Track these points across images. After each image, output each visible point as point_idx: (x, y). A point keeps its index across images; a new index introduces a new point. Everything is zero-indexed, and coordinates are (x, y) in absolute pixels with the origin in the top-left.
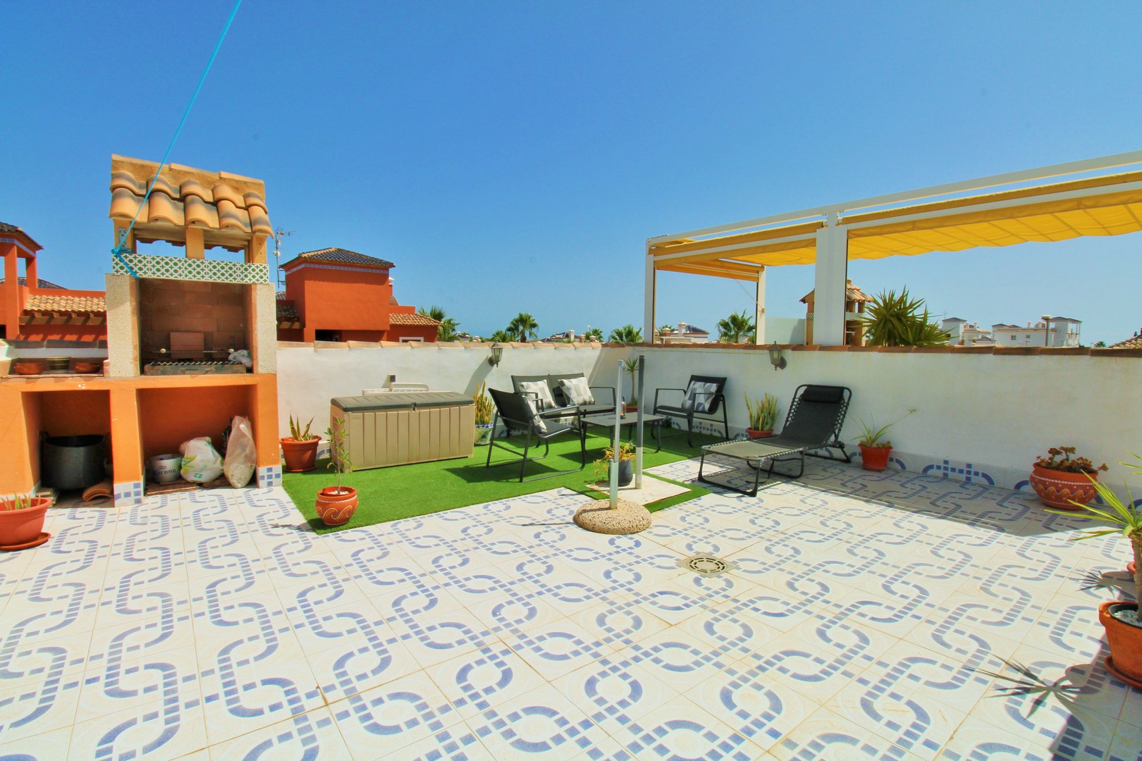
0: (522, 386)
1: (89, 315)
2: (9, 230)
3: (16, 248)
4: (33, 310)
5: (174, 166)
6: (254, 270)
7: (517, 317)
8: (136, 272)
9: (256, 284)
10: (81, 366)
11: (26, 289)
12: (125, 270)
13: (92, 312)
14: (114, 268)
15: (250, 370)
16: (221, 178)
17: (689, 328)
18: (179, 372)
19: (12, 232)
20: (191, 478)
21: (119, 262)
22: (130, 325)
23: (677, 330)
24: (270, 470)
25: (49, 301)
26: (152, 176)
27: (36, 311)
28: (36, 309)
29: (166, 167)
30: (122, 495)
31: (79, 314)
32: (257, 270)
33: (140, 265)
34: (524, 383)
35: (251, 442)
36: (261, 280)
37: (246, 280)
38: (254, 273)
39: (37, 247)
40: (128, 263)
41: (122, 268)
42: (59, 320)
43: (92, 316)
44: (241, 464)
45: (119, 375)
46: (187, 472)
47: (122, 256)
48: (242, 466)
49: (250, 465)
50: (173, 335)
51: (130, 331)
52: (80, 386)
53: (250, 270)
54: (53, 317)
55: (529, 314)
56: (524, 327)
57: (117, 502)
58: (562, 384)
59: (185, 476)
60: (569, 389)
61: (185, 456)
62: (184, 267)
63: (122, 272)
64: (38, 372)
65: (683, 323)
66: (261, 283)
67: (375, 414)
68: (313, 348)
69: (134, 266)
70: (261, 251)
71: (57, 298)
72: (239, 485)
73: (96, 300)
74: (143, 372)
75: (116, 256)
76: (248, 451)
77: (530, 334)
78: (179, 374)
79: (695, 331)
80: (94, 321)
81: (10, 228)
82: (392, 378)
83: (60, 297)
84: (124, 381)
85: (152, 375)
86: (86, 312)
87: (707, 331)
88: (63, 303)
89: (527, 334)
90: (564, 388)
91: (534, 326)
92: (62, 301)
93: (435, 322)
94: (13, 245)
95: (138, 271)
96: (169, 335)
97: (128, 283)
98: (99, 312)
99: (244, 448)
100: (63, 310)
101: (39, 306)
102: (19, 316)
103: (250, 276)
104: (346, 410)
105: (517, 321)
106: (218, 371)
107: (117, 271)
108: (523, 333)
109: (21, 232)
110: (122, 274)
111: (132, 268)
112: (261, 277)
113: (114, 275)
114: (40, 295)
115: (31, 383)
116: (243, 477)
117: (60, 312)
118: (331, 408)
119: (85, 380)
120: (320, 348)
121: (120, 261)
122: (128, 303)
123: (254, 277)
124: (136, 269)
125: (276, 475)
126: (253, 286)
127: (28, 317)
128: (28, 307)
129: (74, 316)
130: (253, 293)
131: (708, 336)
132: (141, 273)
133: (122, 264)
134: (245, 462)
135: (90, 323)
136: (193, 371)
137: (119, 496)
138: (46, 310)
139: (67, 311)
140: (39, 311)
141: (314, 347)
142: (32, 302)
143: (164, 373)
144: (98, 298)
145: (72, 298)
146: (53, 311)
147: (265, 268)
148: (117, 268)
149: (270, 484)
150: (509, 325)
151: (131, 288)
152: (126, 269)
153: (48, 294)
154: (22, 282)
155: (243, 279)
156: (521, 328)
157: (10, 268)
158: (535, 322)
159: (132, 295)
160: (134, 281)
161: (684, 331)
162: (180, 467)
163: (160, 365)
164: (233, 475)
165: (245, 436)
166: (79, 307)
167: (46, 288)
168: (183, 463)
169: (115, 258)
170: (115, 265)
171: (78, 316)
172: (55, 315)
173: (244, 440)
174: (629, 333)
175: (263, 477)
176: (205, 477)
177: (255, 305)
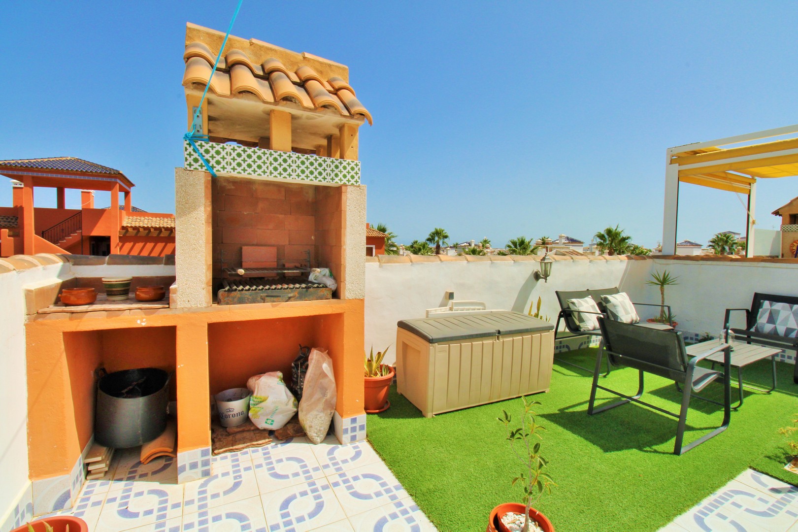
0: (573, 303)
1: (161, 229)
2: (114, 173)
3: (118, 185)
4: (127, 226)
5: (254, 41)
6: (345, 168)
7: (433, 230)
8: (213, 167)
9: (346, 185)
10: (143, 292)
11: (124, 212)
12: (199, 163)
13: (164, 227)
14: (186, 160)
15: (335, 295)
16: (304, 58)
17: (568, 238)
18: (259, 299)
19: (116, 174)
20: (262, 424)
21: (192, 153)
22: (204, 238)
23: (557, 240)
24: (354, 420)
25: (138, 220)
26: (231, 50)
27: (129, 227)
28: (129, 225)
29: (246, 42)
30: (188, 467)
31: (156, 229)
32: (349, 168)
33: (218, 158)
34: (574, 300)
35: (334, 385)
36: (353, 181)
37: (337, 180)
38: (345, 172)
39: (132, 185)
40: (204, 154)
41: (196, 160)
42: (143, 233)
43: (163, 230)
44: (321, 412)
45: (188, 306)
46: (256, 413)
47: (197, 144)
48: (322, 414)
49: (329, 412)
50: (245, 249)
51: (203, 245)
52: (139, 322)
53: (341, 168)
54: (128, 231)
55: (443, 229)
56: (439, 238)
57: (180, 477)
58: (607, 301)
59: (253, 420)
60: (615, 306)
61: (255, 395)
62: (268, 162)
63: (196, 165)
64: (88, 301)
65: (563, 235)
66: (352, 184)
67: (461, 345)
68: (378, 263)
69: (210, 159)
70: (352, 145)
71: (143, 218)
72: (319, 440)
73: (166, 220)
74: (215, 298)
75: (190, 145)
76: (329, 396)
77: (443, 243)
78: (259, 302)
79: (573, 241)
80: (165, 234)
81: (115, 172)
82: (451, 296)
83: (144, 217)
84: (194, 313)
85: (227, 304)
86: (160, 227)
87: (582, 241)
88: (146, 221)
89: (441, 243)
90: (609, 306)
91: (446, 237)
92: (145, 220)
93: (383, 234)
94: (117, 183)
95: (215, 165)
96: (241, 249)
97: (203, 181)
98: (168, 227)
99: (324, 390)
100: (146, 226)
101: (131, 224)
102: (119, 230)
103: (341, 176)
104: (431, 341)
105: (434, 234)
106: (301, 297)
107: (190, 165)
108: (438, 242)
109: (121, 174)
110: (196, 169)
111: (208, 161)
112: (353, 177)
113: (186, 170)
114: (133, 216)
115: (76, 318)
116: (322, 429)
117: (144, 227)
118: (398, 331)
119: (146, 314)
120: (384, 263)
121: (194, 150)
122: (202, 209)
123: (345, 176)
124: (213, 162)
125: (360, 426)
126: (343, 188)
127: (124, 231)
128: (125, 224)
129: (152, 230)
130: (343, 197)
131: (583, 245)
132: (218, 167)
133: (196, 155)
134: (324, 410)
135: (162, 235)
136: (274, 297)
137: (183, 468)
138: (135, 226)
139: (148, 227)
140: (131, 227)
141: (379, 261)
142: (128, 221)
143: (241, 301)
144: (167, 218)
145: (152, 218)
146: (140, 227)
147: (357, 165)
148: (191, 160)
149: (353, 438)
150: (428, 237)
151: (206, 187)
152: (201, 161)
153: (137, 216)
154: (122, 208)
155: (333, 179)
156: (436, 239)
157: (114, 199)
158: (448, 234)
159: (206, 198)
160: (210, 178)
161: (564, 241)
162: (248, 408)
163: (236, 290)
164: (311, 427)
165: (325, 376)
166: (155, 224)
167: (136, 212)
168: (251, 402)
169: (188, 146)
170: (188, 157)
171: (155, 230)
172: (141, 230)
173: (324, 381)
174: (522, 243)
175: (346, 431)
176: (277, 423)
177: (345, 211)
